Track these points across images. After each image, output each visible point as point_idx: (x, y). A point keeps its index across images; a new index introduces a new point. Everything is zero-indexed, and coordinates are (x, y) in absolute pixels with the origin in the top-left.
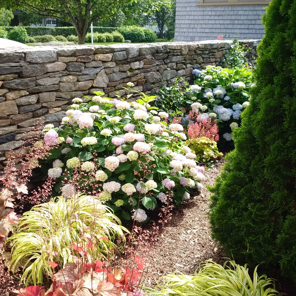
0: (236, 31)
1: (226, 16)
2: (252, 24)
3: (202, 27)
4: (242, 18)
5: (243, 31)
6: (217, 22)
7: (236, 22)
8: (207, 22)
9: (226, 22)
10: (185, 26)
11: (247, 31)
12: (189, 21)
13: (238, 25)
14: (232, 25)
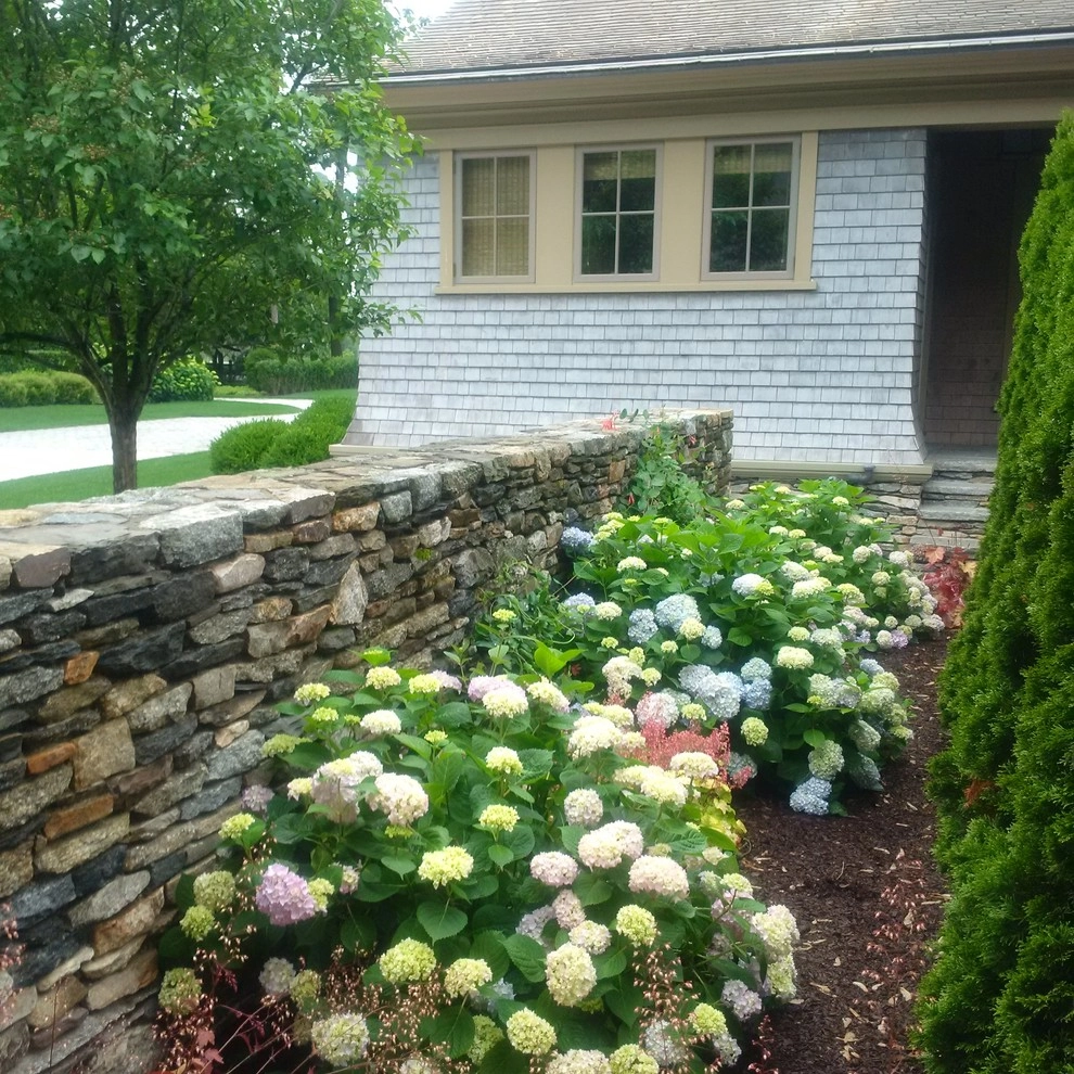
0: (571, 376)
1: (534, 329)
2: (620, 355)
3: (456, 361)
4: (588, 334)
5: (596, 377)
6: (507, 347)
7: (570, 348)
8: (471, 346)
9: (534, 348)
10: (394, 360)
11: (607, 377)
12: (407, 342)
13: (576, 358)
14: (557, 357)
